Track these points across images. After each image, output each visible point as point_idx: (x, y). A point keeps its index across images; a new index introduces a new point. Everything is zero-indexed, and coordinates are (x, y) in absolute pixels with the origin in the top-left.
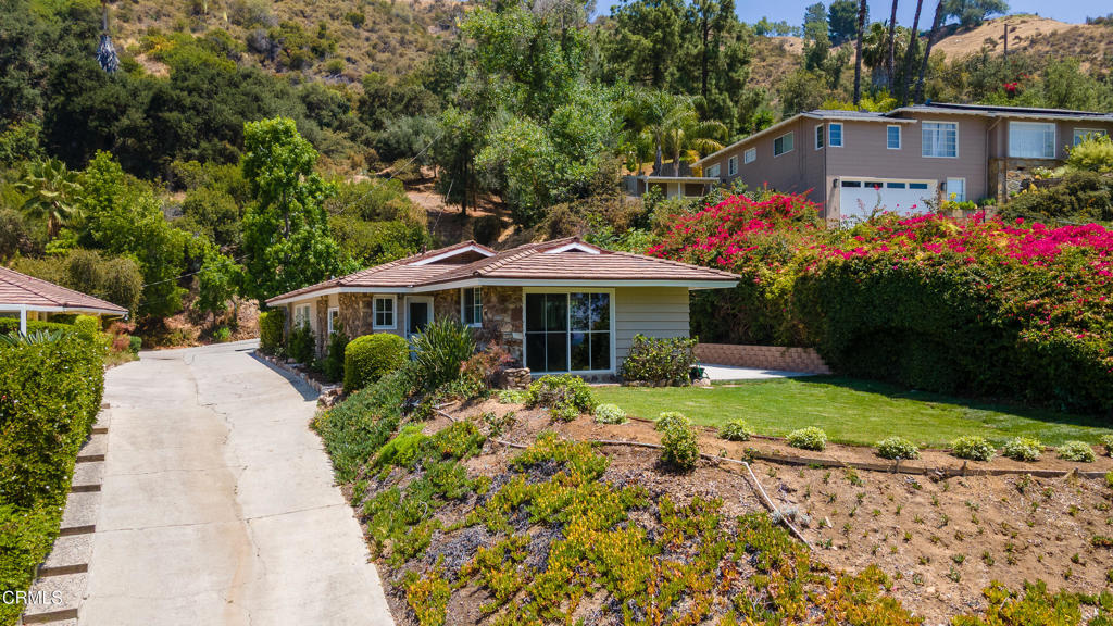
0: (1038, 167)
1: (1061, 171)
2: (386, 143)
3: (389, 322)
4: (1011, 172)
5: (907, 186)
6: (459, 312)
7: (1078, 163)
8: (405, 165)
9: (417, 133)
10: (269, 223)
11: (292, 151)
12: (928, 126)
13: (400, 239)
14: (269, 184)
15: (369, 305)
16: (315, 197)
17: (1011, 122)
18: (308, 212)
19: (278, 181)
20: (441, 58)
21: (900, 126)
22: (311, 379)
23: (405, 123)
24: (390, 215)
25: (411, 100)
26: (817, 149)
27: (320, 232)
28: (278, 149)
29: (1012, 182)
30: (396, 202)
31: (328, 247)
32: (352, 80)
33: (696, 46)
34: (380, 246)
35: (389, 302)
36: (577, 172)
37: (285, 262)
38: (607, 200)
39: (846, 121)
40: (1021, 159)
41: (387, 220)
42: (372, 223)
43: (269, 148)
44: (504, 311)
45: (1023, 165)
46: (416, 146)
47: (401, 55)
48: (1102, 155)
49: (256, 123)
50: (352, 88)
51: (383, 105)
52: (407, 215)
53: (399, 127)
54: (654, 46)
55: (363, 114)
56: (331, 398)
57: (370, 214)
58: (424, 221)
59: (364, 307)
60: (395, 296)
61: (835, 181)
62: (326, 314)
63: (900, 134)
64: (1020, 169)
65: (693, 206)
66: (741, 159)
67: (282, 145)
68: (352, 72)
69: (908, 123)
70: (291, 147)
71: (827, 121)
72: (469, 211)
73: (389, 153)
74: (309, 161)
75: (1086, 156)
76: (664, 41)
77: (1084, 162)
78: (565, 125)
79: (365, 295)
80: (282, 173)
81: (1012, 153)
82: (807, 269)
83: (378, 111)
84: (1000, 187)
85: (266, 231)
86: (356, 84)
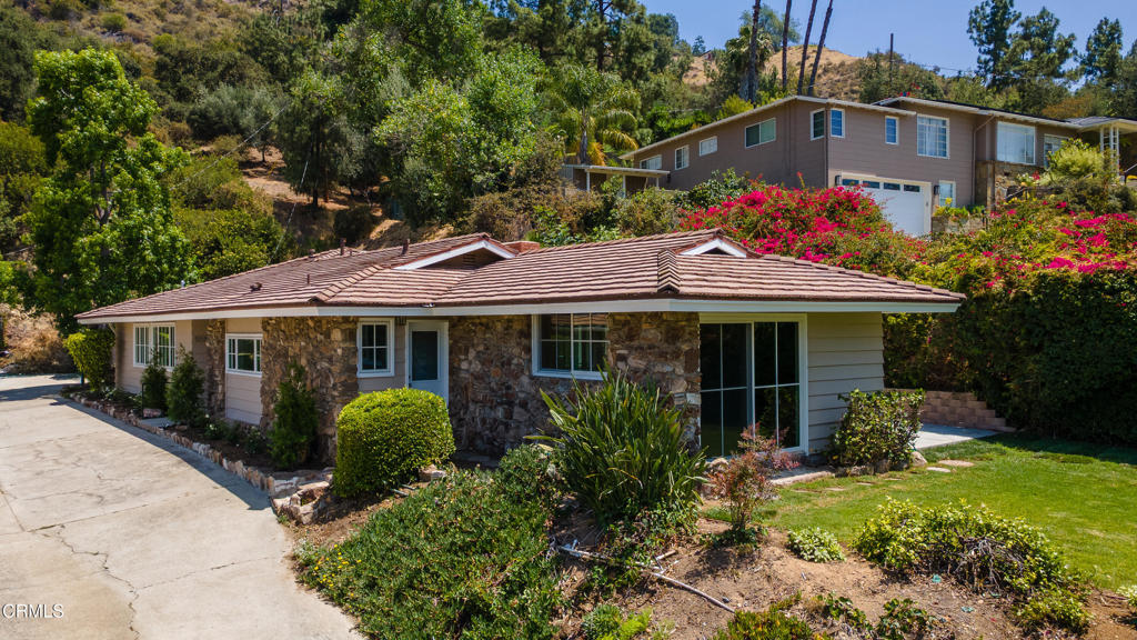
0: (1021, 173)
1: (1045, 179)
2: (203, 115)
3: (382, 365)
4: (999, 177)
5: (902, 188)
6: (528, 350)
7: (1066, 169)
8: (231, 143)
9: (242, 106)
10: (83, 203)
11: (116, 99)
12: (923, 120)
13: (244, 232)
14: (78, 145)
15: (351, 336)
16: (151, 169)
17: (1000, 123)
18: (143, 188)
19: (98, 138)
20: (262, 23)
21: (896, 118)
22: (233, 459)
23: (226, 94)
24: (228, 202)
25: (229, 67)
26: (812, 139)
27: (159, 218)
28: (94, 95)
29: (1000, 187)
30: (233, 185)
31: (174, 239)
32: (137, 40)
33: (596, 25)
34: (216, 241)
35: (382, 330)
36: (511, 155)
37: (105, 259)
38: (548, 192)
39: (849, 108)
40: (1008, 163)
41: (222, 207)
42: (200, 211)
43: (79, 93)
44: (676, 355)
45: (1010, 171)
46: (244, 122)
47: (199, 19)
48: (1090, 162)
49: (54, 55)
50: (138, 50)
51: (190, 71)
52: (250, 204)
53: (219, 97)
54: (544, 22)
55: (162, 80)
56: (308, 508)
57: (199, 200)
58: (270, 210)
59: (344, 341)
60: (392, 321)
61: (837, 178)
62: (223, 343)
63: (897, 128)
64: (1007, 174)
65: (677, 200)
66: (694, 151)
67: (101, 89)
68: (137, 31)
69: (906, 116)
70: (116, 92)
71: (828, 105)
72: (320, 201)
73: (207, 128)
74: (146, 115)
75: (1073, 163)
76: (552, 18)
77: (1072, 170)
78: (488, 95)
79: (346, 319)
80: (103, 129)
81: (1000, 157)
82: (987, 287)
83: (183, 79)
84: (989, 192)
85: (75, 214)
86: (144, 45)
